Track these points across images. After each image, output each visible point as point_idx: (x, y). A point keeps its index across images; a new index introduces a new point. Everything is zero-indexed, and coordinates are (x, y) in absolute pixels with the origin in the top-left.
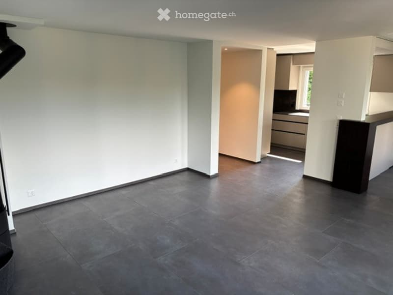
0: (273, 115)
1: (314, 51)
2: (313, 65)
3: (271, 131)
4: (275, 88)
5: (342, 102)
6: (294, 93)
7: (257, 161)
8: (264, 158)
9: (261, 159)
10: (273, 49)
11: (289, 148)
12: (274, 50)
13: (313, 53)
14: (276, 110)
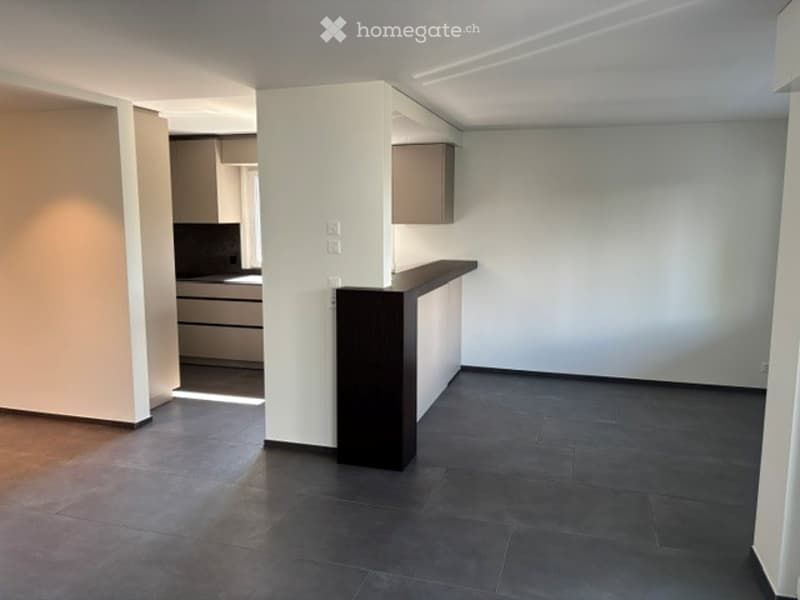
0: (177, 285)
1: (253, 129)
2: (256, 165)
3: (176, 325)
4: (174, 219)
5: (336, 244)
6: (234, 229)
7: (137, 420)
8: (161, 407)
9: (152, 410)
10: (156, 112)
11: (233, 365)
12: (160, 115)
13: (253, 136)
14: (183, 273)
